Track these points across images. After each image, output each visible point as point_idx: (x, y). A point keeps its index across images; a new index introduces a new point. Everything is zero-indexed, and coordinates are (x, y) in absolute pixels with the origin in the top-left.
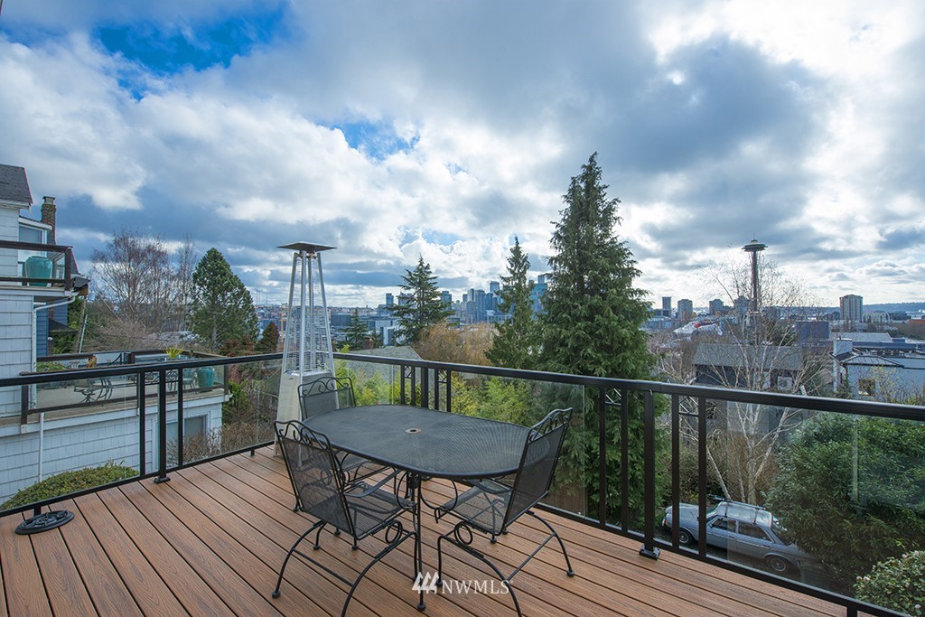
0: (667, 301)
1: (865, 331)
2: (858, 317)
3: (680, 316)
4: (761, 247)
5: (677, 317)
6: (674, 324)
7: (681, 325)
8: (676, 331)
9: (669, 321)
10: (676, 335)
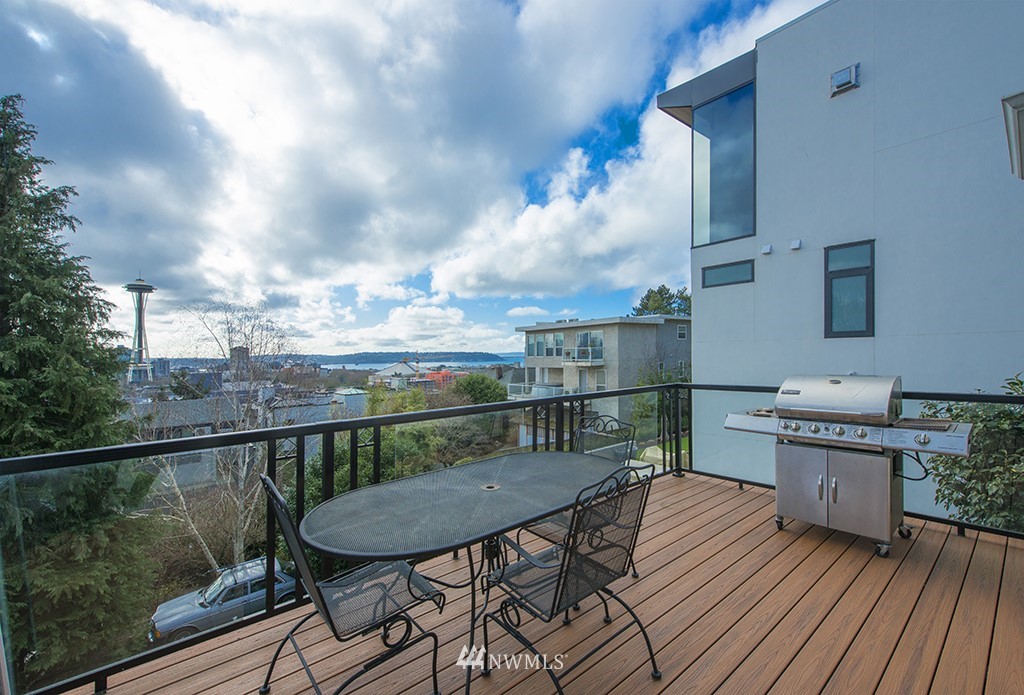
4: (149, 289)
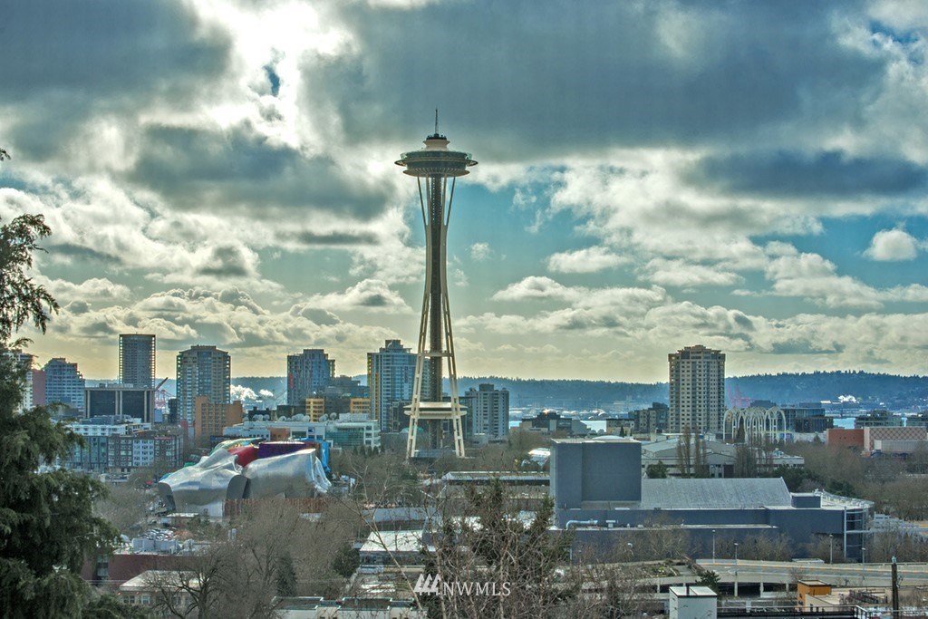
0: (137, 349)
1: (729, 472)
2: (714, 422)
3: (186, 414)
5: (173, 417)
6: (163, 448)
7: (187, 458)
8: (174, 480)
9: (145, 436)
10: (170, 499)
